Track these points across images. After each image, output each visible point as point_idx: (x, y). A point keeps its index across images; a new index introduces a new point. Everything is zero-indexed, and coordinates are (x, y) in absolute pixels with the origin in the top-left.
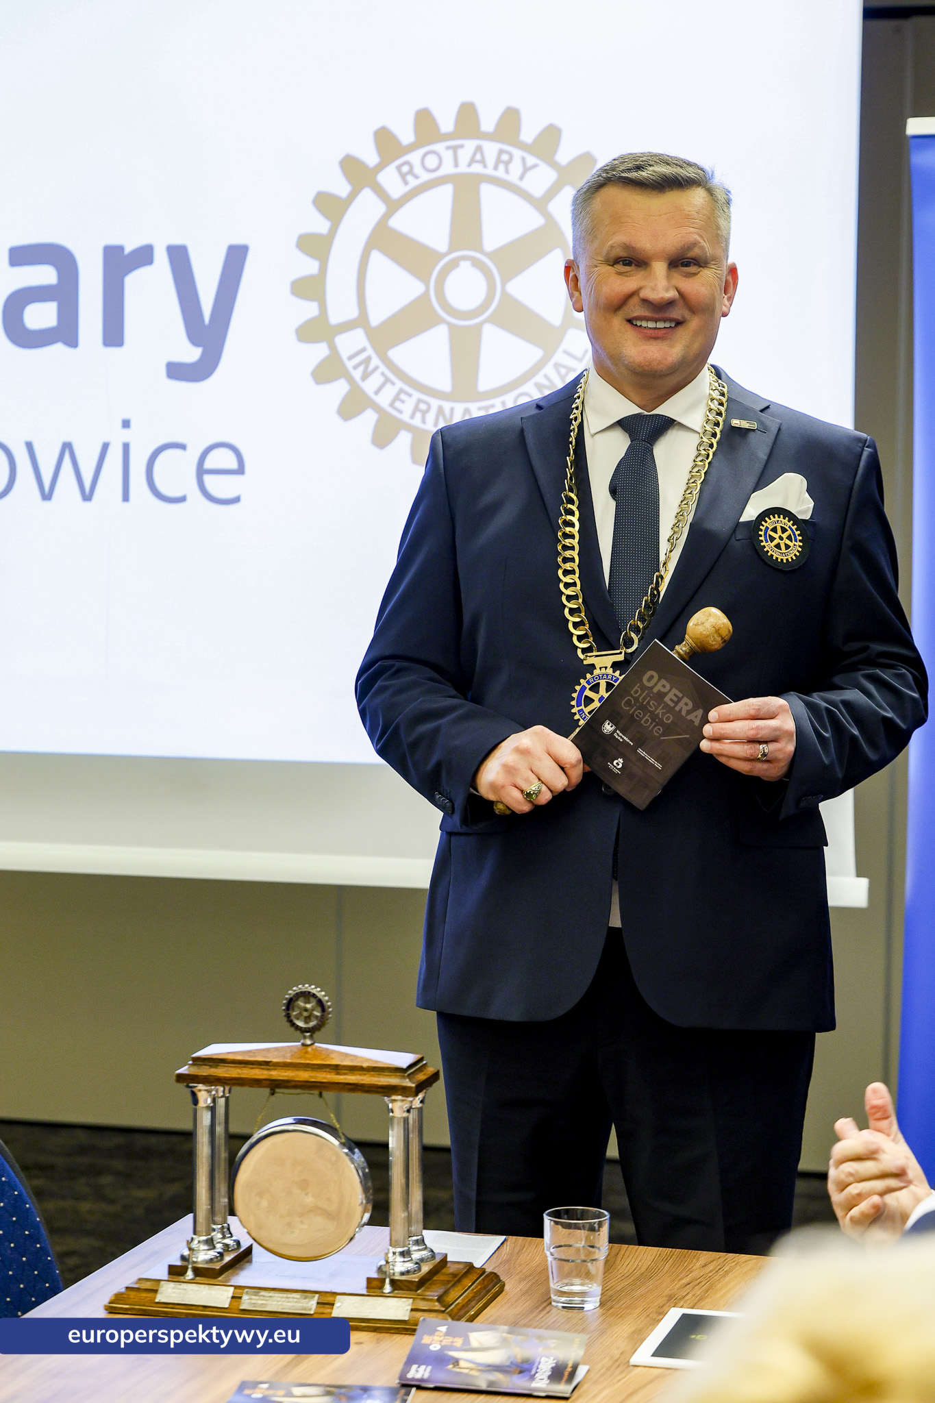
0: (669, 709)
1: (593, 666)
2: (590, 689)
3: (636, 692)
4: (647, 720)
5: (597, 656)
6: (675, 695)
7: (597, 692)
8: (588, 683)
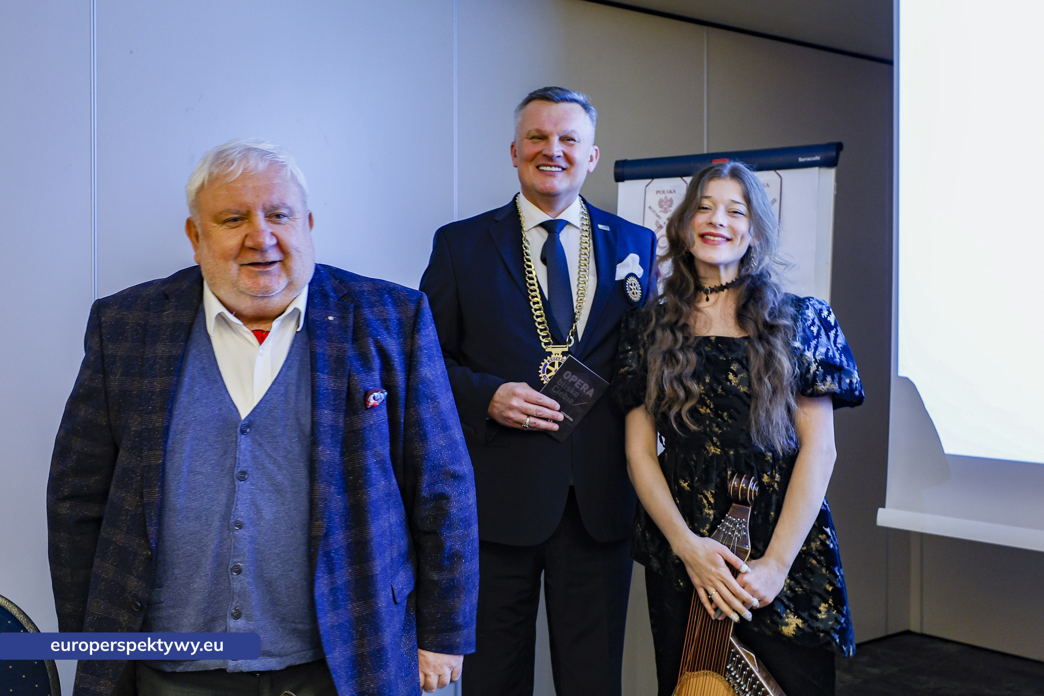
0: (577, 390)
1: (550, 354)
2: (550, 365)
3: (560, 383)
4: (566, 397)
5: (552, 348)
6: (580, 382)
7: (554, 367)
8: (549, 361)
